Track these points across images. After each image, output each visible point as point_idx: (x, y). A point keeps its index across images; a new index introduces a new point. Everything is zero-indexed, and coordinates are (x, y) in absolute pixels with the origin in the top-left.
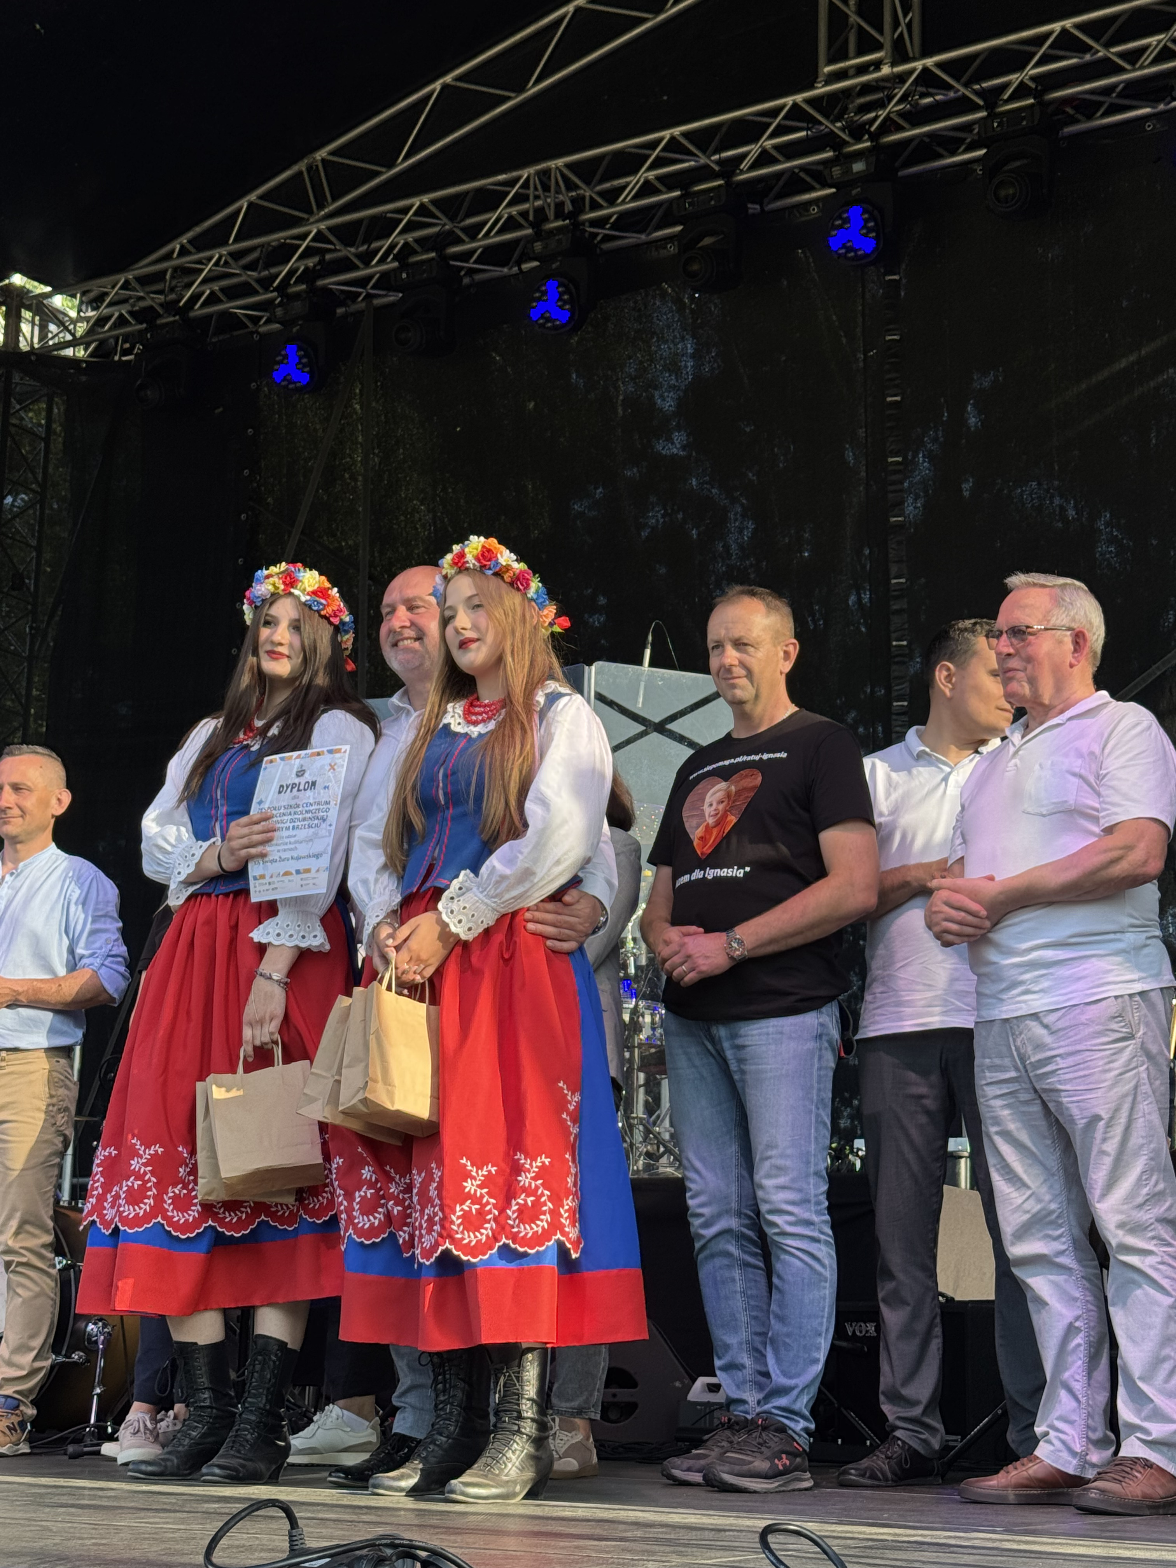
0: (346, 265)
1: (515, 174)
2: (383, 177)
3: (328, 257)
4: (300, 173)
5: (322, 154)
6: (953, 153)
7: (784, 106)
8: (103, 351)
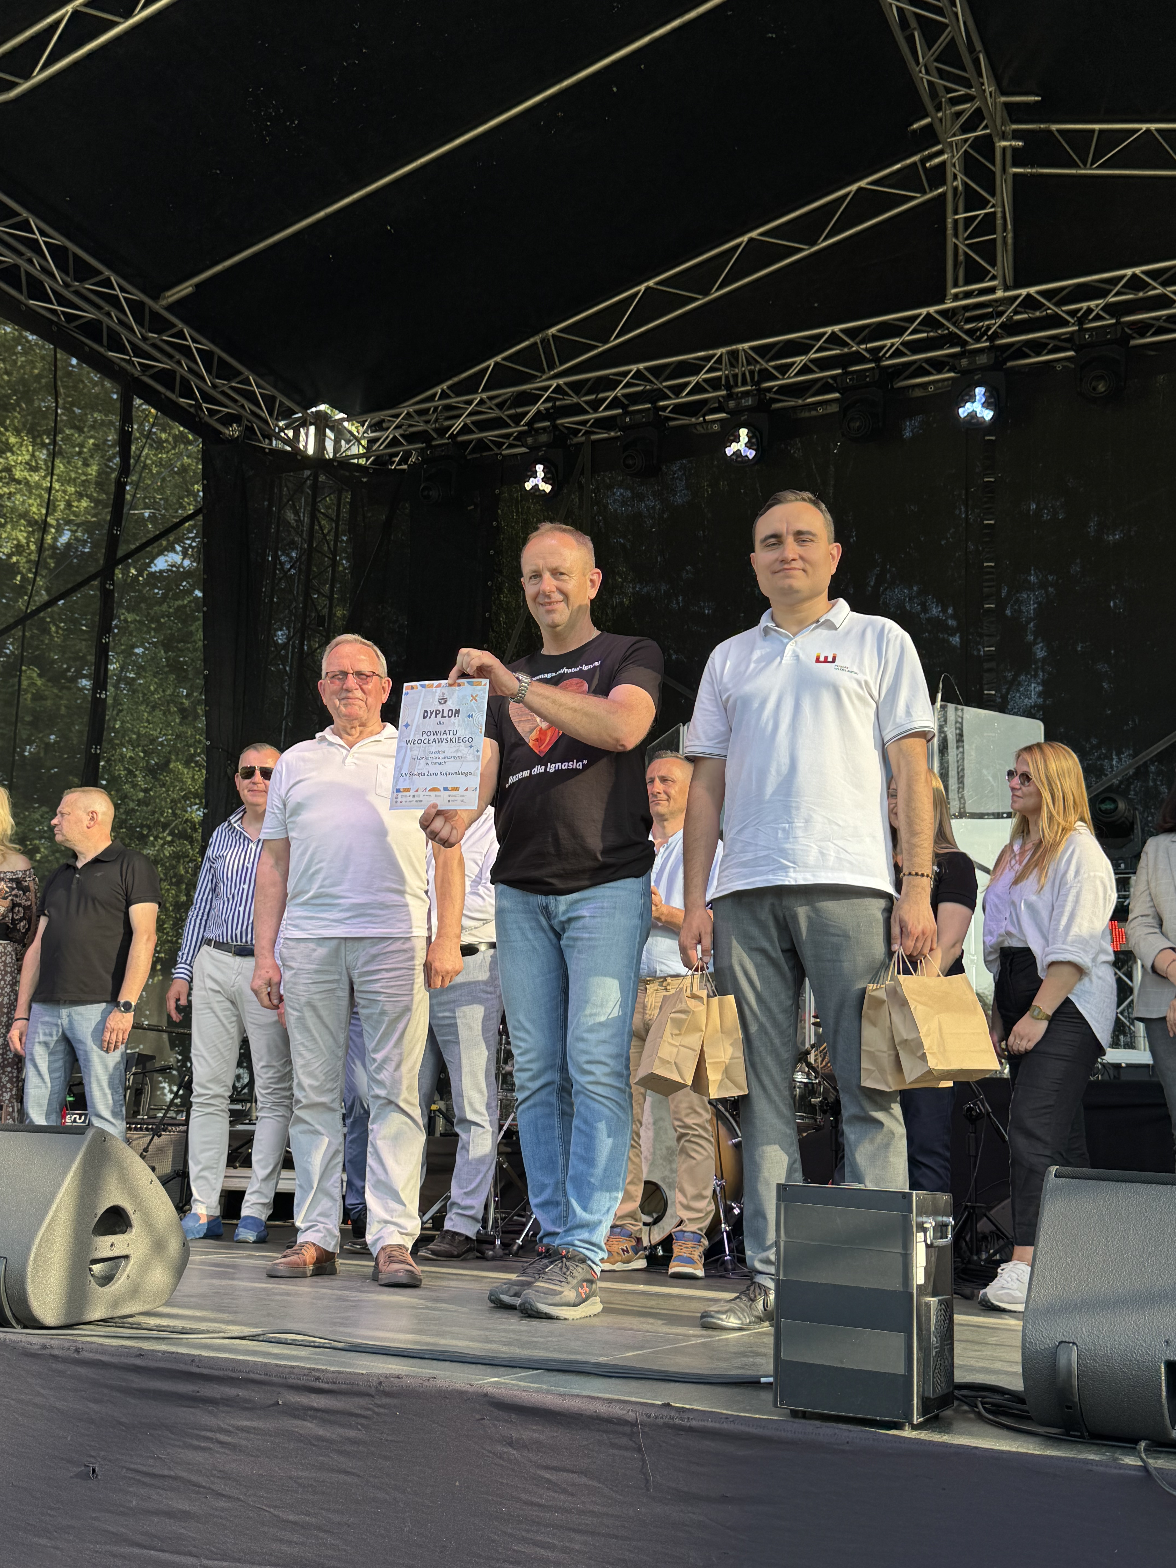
0: (577, 409)
1: (711, 352)
2: (600, 350)
3: (558, 403)
4: (535, 343)
5: (553, 330)
6: (1039, 354)
7: (920, 315)
8: (381, 462)
